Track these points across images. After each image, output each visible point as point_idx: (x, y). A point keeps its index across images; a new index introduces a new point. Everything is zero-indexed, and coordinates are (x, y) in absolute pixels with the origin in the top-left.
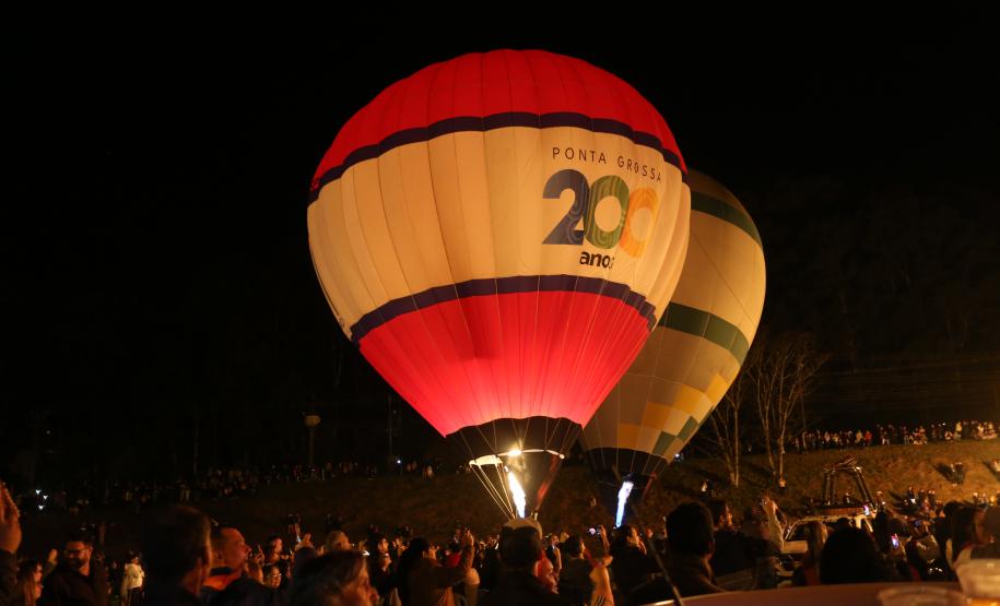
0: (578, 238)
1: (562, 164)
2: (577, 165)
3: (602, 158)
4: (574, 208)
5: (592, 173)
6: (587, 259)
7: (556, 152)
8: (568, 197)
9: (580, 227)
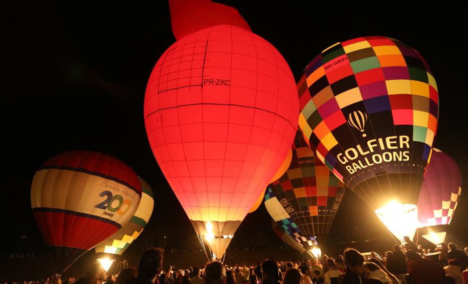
0: (105, 208)
1: (107, 189)
2: (111, 190)
3: (118, 190)
4: (106, 200)
5: (114, 193)
6: (106, 213)
7: (107, 186)
8: (106, 197)
9: (106, 205)
